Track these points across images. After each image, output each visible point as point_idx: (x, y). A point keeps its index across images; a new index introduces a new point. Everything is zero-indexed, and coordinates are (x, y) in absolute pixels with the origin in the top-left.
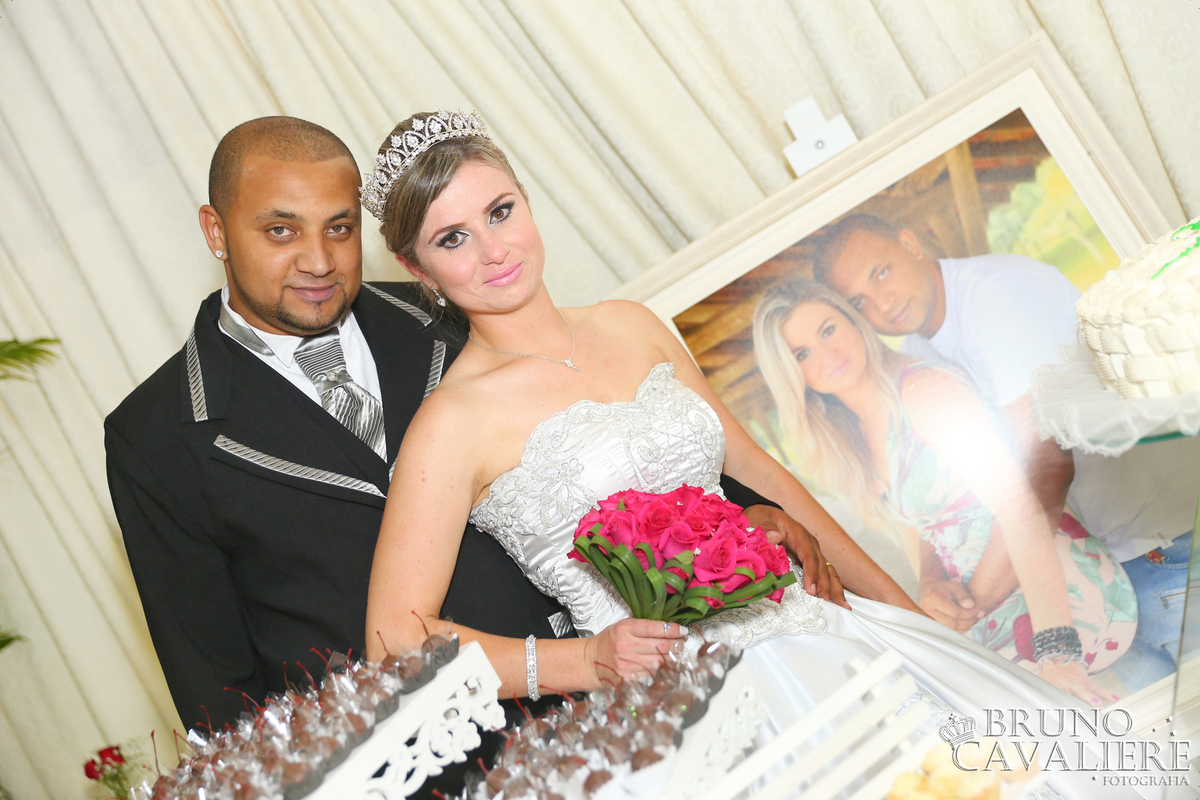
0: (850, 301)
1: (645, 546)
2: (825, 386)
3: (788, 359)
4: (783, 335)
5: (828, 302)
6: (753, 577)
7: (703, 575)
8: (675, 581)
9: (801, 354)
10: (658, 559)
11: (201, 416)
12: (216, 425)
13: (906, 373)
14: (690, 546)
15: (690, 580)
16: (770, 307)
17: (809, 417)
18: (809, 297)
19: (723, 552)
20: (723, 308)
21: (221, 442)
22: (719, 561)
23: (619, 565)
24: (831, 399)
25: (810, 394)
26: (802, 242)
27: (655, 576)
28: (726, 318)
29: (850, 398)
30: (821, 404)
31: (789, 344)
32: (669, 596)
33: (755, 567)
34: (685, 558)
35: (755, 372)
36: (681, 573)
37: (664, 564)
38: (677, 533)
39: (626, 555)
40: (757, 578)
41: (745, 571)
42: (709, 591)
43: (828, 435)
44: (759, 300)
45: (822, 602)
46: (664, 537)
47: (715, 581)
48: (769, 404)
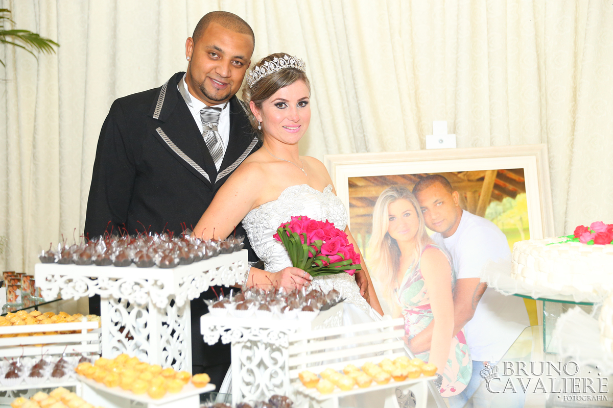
0: (421, 208)
1: (304, 234)
2: (395, 235)
3: (386, 217)
4: (389, 207)
5: (413, 204)
6: (343, 258)
7: (324, 252)
8: (313, 251)
9: (392, 218)
10: (308, 241)
11: (157, 116)
12: (160, 123)
13: (428, 247)
14: (322, 238)
15: (318, 253)
16: (390, 193)
17: (382, 243)
18: (406, 197)
19: (334, 245)
20: (371, 184)
21: (159, 130)
22: (332, 248)
23: (292, 240)
24: (394, 242)
25: (387, 235)
26: (414, 175)
27: (305, 246)
28: (369, 189)
29: (402, 245)
30: (390, 242)
31: (389, 212)
32: (309, 258)
33: (345, 255)
34: (319, 243)
35: (370, 215)
36: (315, 248)
37: (310, 244)
38: (319, 233)
39: (296, 237)
40: (345, 259)
41: (341, 255)
42: (325, 258)
43: (386, 255)
44: (387, 188)
46: (313, 233)
47: (327, 255)
48: (369, 232)
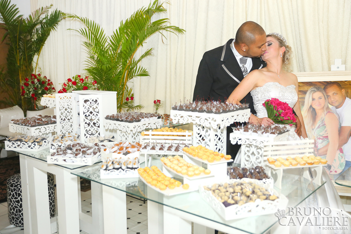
0: (327, 96)
1: (276, 106)
2: (314, 107)
3: (311, 99)
4: (312, 95)
5: (323, 94)
6: (290, 119)
7: (282, 115)
8: (278, 114)
9: (313, 99)
10: (277, 110)
11: (222, 60)
13: (329, 112)
14: (283, 110)
15: (280, 115)
16: (313, 89)
17: (308, 110)
18: (320, 91)
19: (287, 113)
20: (305, 85)
21: (223, 66)
22: (286, 114)
23: (270, 107)
24: (314, 109)
25: (311, 106)
26: (325, 82)
27: (275, 111)
28: (304, 87)
29: (317, 111)
30: (312, 109)
31: (312, 97)
32: (275, 116)
33: (291, 118)
34: (281, 111)
35: (304, 98)
36: (279, 113)
37: (277, 111)
38: (282, 107)
39: (272, 107)
40: (290, 120)
41: (289, 118)
42: (282, 118)
43: (310, 115)
44: (312, 87)
45: (296, 134)
46: (279, 107)
47: (283, 117)
48: (303, 105)
